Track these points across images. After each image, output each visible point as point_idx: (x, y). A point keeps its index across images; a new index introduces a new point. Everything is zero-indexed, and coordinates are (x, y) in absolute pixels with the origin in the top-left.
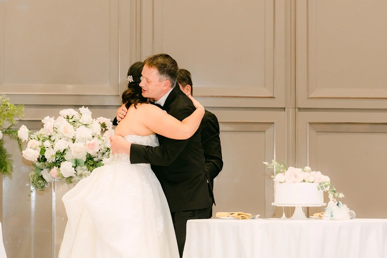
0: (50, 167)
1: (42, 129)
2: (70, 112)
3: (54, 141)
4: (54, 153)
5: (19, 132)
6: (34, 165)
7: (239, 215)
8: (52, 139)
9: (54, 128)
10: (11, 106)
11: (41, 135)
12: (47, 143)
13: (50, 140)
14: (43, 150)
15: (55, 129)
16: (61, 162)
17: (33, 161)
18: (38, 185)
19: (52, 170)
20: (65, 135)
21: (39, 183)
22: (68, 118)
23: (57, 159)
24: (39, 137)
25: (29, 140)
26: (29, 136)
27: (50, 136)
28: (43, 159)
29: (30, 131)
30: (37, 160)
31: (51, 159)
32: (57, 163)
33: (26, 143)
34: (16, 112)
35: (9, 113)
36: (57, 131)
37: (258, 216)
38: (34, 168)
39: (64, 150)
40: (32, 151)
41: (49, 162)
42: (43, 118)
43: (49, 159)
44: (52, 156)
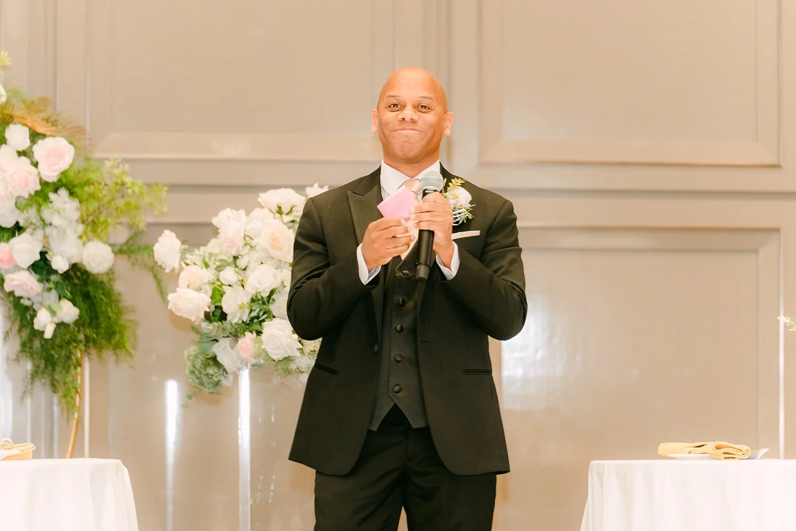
0: (235, 335)
1: (213, 241)
2: (286, 196)
3: (245, 269)
4: (246, 300)
5: (157, 248)
6: (195, 329)
7: (718, 448)
8: (241, 263)
9: (245, 236)
10: (133, 184)
11: (211, 255)
13: (236, 266)
14: (217, 294)
15: (248, 239)
16: (264, 321)
17: (193, 319)
18: (205, 379)
19: (241, 341)
20: (274, 253)
21: (207, 375)
22: (280, 211)
23: (254, 314)
24: (207, 260)
25: (181, 269)
26: (183, 258)
27: (235, 258)
28: (218, 315)
29: (186, 247)
30: (202, 316)
31: (239, 315)
32: (254, 324)
33: (175, 276)
34: (147, 199)
35: (128, 204)
36: (253, 243)
37: (763, 451)
38: (197, 338)
39: (272, 292)
40: (191, 293)
41: (235, 321)
42: (216, 215)
43: (234, 315)
44: (241, 307)
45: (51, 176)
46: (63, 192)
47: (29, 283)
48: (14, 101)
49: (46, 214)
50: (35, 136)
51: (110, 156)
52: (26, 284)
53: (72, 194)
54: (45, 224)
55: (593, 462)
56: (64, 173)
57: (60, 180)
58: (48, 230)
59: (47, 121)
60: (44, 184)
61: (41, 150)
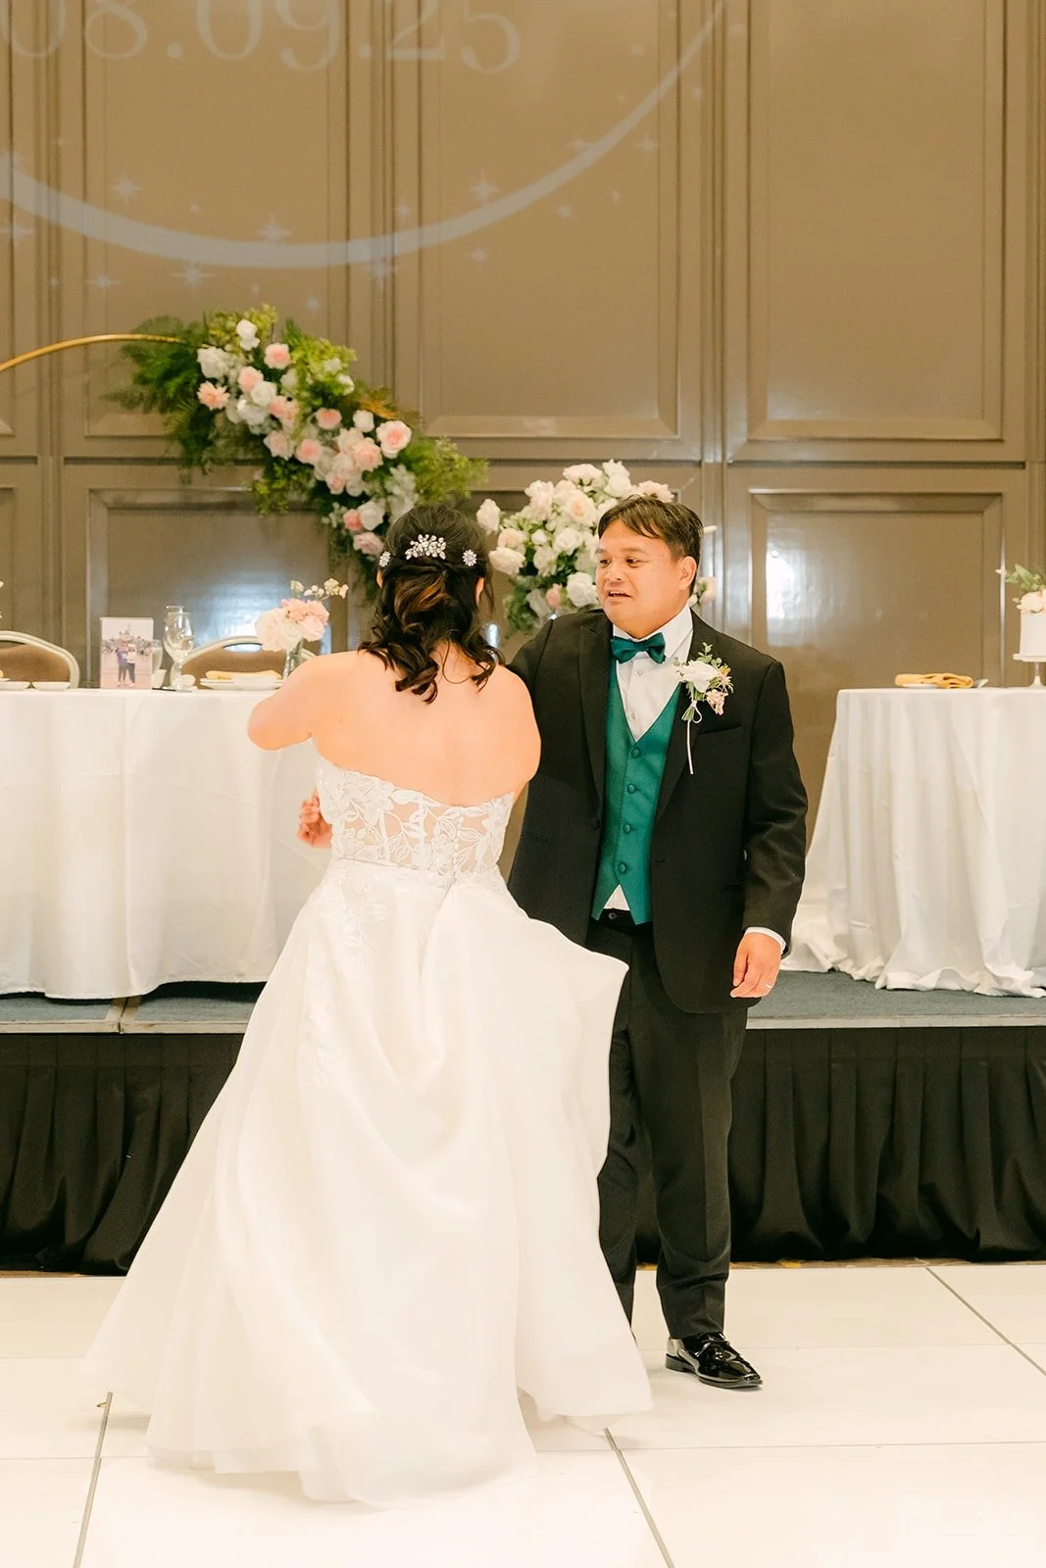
0: (545, 586)
1: (526, 509)
2: (586, 471)
3: (552, 532)
4: (554, 557)
5: (479, 514)
6: (512, 582)
7: (945, 679)
8: (550, 527)
9: (553, 505)
10: (460, 460)
11: (524, 520)
12: (539, 536)
13: (546, 530)
14: (530, 552)
15: (555, 508)
16: (569, 574)
17: (510, 573)
18: (520, 623)
19: (549, 592)
20: (578, 519)
21: (522, 619)
22: (581, 483)
23: (560, 569)
24: (521, 524)
25: (500, 531)
26: (501, 523)
27: (545, 522)
28: (529, 569)
29: (503, 513)
30: (518, 571)
31: (548, 570)
32: (561, 578)
33: (495, 536)
34: (471, 473)
35: (455, 477)
36: (559, 510)
37: (984, 682)
38: (513, 588)
39: (576, 551)
40: (509, 552)
41: (545, 575)
42: (528, 486)
43: (544, 570)
44: (550, 564)
45: (391, 452)
46: (402, 468)
47: (374, 542)
48: (361, 391)
49: (388, 485)
50: (378, 421)
51: (439, 435)
52: (372, 544)
53: (409, 468)
54: (387, 494)
55: (841, 691)
56: (402, 451)
57: (399, 457)
58: (390, 498)
59: (387, 406)
60: (386, 460)
61: (382, 432)
